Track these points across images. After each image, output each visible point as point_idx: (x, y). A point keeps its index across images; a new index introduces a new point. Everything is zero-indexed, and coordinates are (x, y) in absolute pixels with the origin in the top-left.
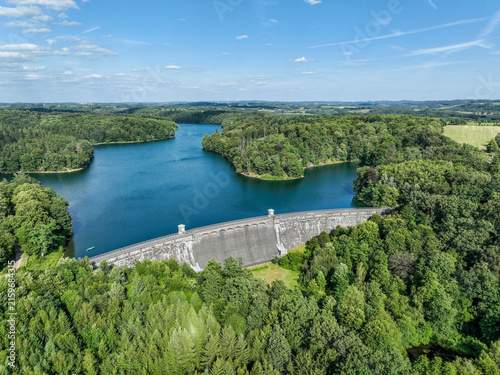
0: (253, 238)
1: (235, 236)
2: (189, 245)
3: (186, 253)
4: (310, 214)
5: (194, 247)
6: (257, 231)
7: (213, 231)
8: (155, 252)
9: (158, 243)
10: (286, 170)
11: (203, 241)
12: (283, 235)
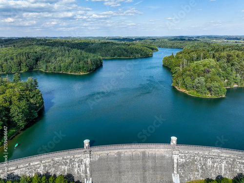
0: (150, 164)
1: (131, 158)
2: (87, 161)
3: (83, 168)
4: (215, 151)
5: (91, 163)
6: (154, 158)
7: (111, 151)
8: (54, 164)
9: (58, 157)
10: (209, 89)
11: (100, 159)
12: (182, 166)
